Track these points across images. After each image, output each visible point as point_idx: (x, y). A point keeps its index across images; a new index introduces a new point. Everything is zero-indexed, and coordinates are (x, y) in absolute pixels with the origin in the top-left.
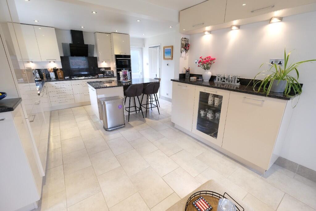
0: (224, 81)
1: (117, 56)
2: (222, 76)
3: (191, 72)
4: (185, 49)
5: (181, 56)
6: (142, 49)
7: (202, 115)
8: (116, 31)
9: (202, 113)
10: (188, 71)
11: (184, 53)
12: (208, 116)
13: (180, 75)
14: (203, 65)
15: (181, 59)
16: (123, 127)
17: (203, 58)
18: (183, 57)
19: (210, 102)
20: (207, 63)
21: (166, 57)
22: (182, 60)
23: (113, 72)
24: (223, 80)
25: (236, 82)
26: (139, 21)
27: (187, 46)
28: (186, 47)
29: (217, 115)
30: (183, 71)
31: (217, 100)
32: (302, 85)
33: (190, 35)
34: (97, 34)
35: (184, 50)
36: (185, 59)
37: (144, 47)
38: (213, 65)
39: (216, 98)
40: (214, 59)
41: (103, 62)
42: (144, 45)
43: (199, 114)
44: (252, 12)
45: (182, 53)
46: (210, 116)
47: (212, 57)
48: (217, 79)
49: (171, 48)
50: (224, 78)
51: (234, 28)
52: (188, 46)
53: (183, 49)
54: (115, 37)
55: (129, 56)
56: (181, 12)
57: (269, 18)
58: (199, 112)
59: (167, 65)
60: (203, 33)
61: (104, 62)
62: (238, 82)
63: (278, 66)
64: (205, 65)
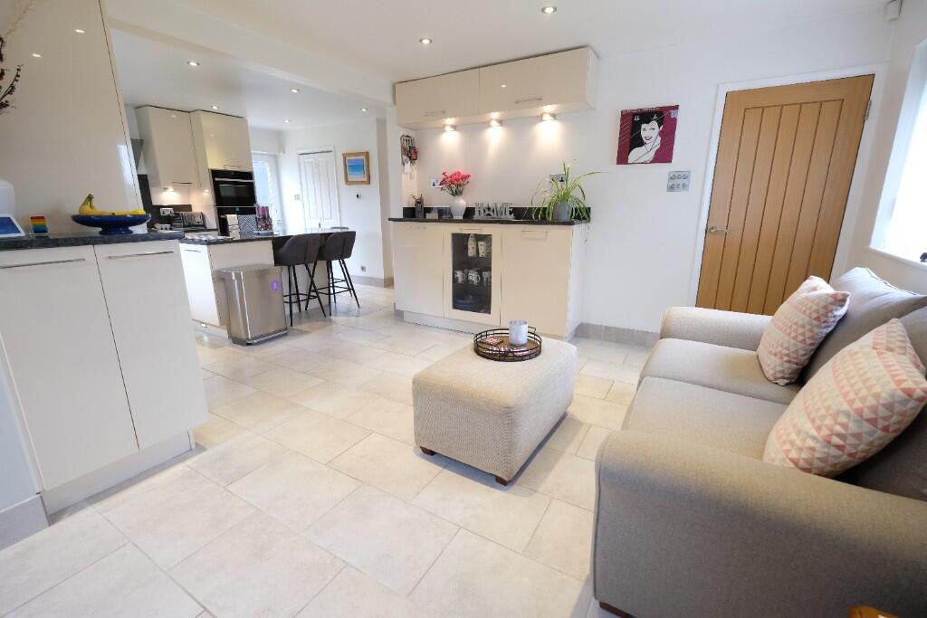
0: (489, 215)
1: (215, 173)
2: (485, 206)
3: (426, 205)
4: (410, 158)
5: (403, 170)
6: (275, 157)
7: (460, 280)
8: (215, 108)
9: (459, 274)
10: (419, 202)
11: (408, 165)
12: (470, 278)
13: (405, 210)
14: (450, 187)
15: (403, 176)
16: (286, 334)
17: (448, 174)
18: (407, 173)
19: (471, 252)
20: (456, 183)
21: (351, 178)
22: (405, 178)
23: (203, 216)
24: (487, 212)
25: (508, 213)
26: (294, 91)
27: (413, 152)
28: (411, 153)
29: (485, 274)
30: (409, 203)
31: (482, 245)
32: (589, 208)
33: (416, 130)
34: (151, 112)
35: (408, 159)
36: (411, 178)
37: (284, 152)
38: (467, 187)
39: (480, 243)
40: (469, 176)
41: (165, 189)
42: (282, 149)
43: (455, 280)
44: (517, 102)
45: (403, 164)
46: (473, 276)
47: (464, 172)
48: (477, 213)
49: (363, 157)
50: (489, 209)
51: (494, 123)
52: (416, 153)
53: (405, 157)
54: (207, 122)
55: (249, 175)
56: (397, 86)
57: (540, 113)
58: (454, 274)
59: (358, 196)
60: (442, 129)
61: (171, 189)
62: (511, 213)
63: (560, 183)
64: (454, 187)
